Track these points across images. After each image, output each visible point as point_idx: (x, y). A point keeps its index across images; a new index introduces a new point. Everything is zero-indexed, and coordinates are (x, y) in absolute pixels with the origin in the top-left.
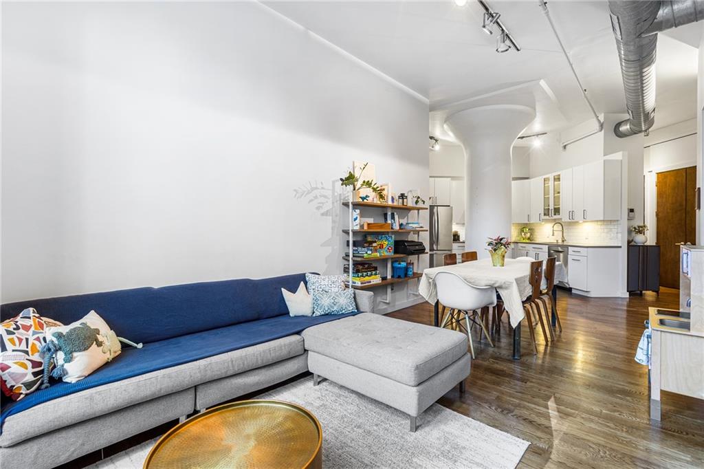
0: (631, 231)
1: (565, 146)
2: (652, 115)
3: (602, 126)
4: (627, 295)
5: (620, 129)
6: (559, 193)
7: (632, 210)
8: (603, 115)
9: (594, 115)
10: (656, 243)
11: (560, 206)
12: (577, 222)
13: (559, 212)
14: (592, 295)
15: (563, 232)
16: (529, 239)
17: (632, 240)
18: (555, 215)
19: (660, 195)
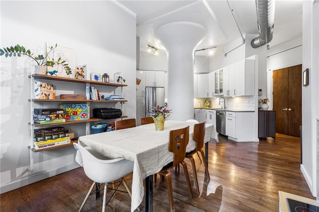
0: (260, 102)
1: (226, 54)
2: (272, 30)
3: (244, 41)
4: (258, 140)
5: (254, 43)
6: (222, 80)
7: (260, 90)
8: (245, 34)
9: (240, 35)
10: (273, 109)
11: (223, 88)
12: (231, 97)
13: (222, 91)
14: (238, 141)
15: (225, 103)
16: (209, 106)
17: (261, 108)
18: (220, 93)
19: (275, 82)
